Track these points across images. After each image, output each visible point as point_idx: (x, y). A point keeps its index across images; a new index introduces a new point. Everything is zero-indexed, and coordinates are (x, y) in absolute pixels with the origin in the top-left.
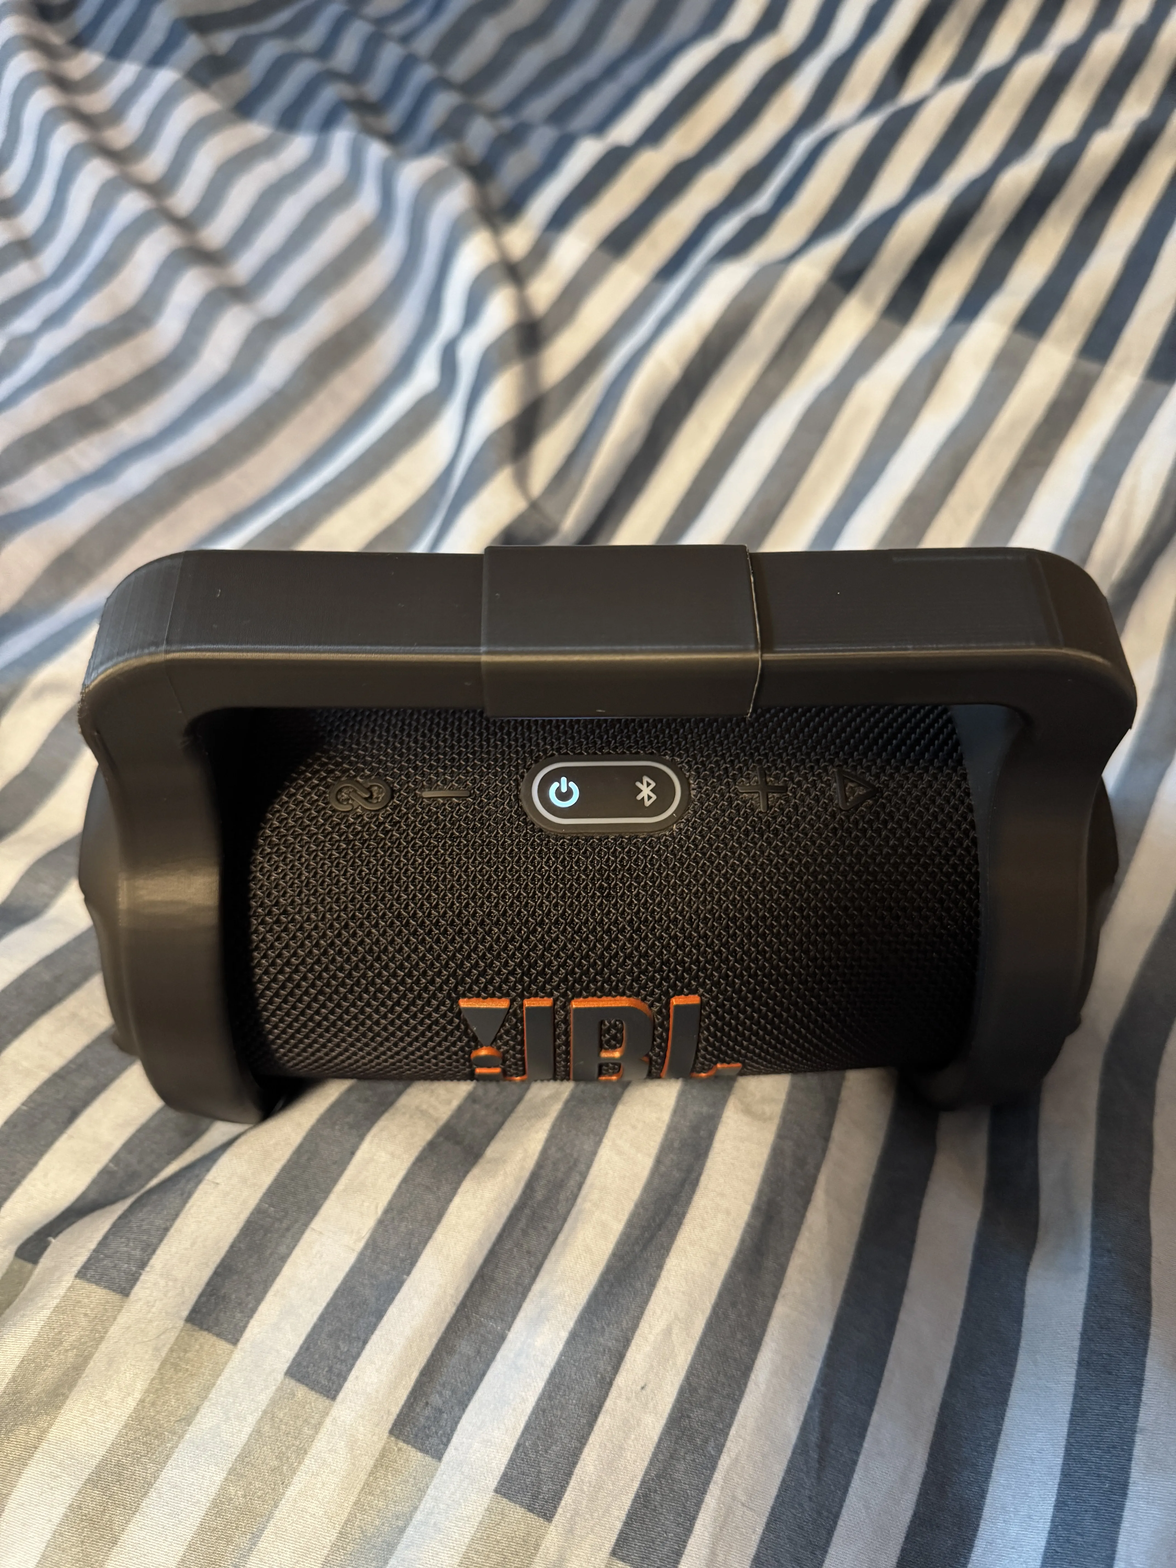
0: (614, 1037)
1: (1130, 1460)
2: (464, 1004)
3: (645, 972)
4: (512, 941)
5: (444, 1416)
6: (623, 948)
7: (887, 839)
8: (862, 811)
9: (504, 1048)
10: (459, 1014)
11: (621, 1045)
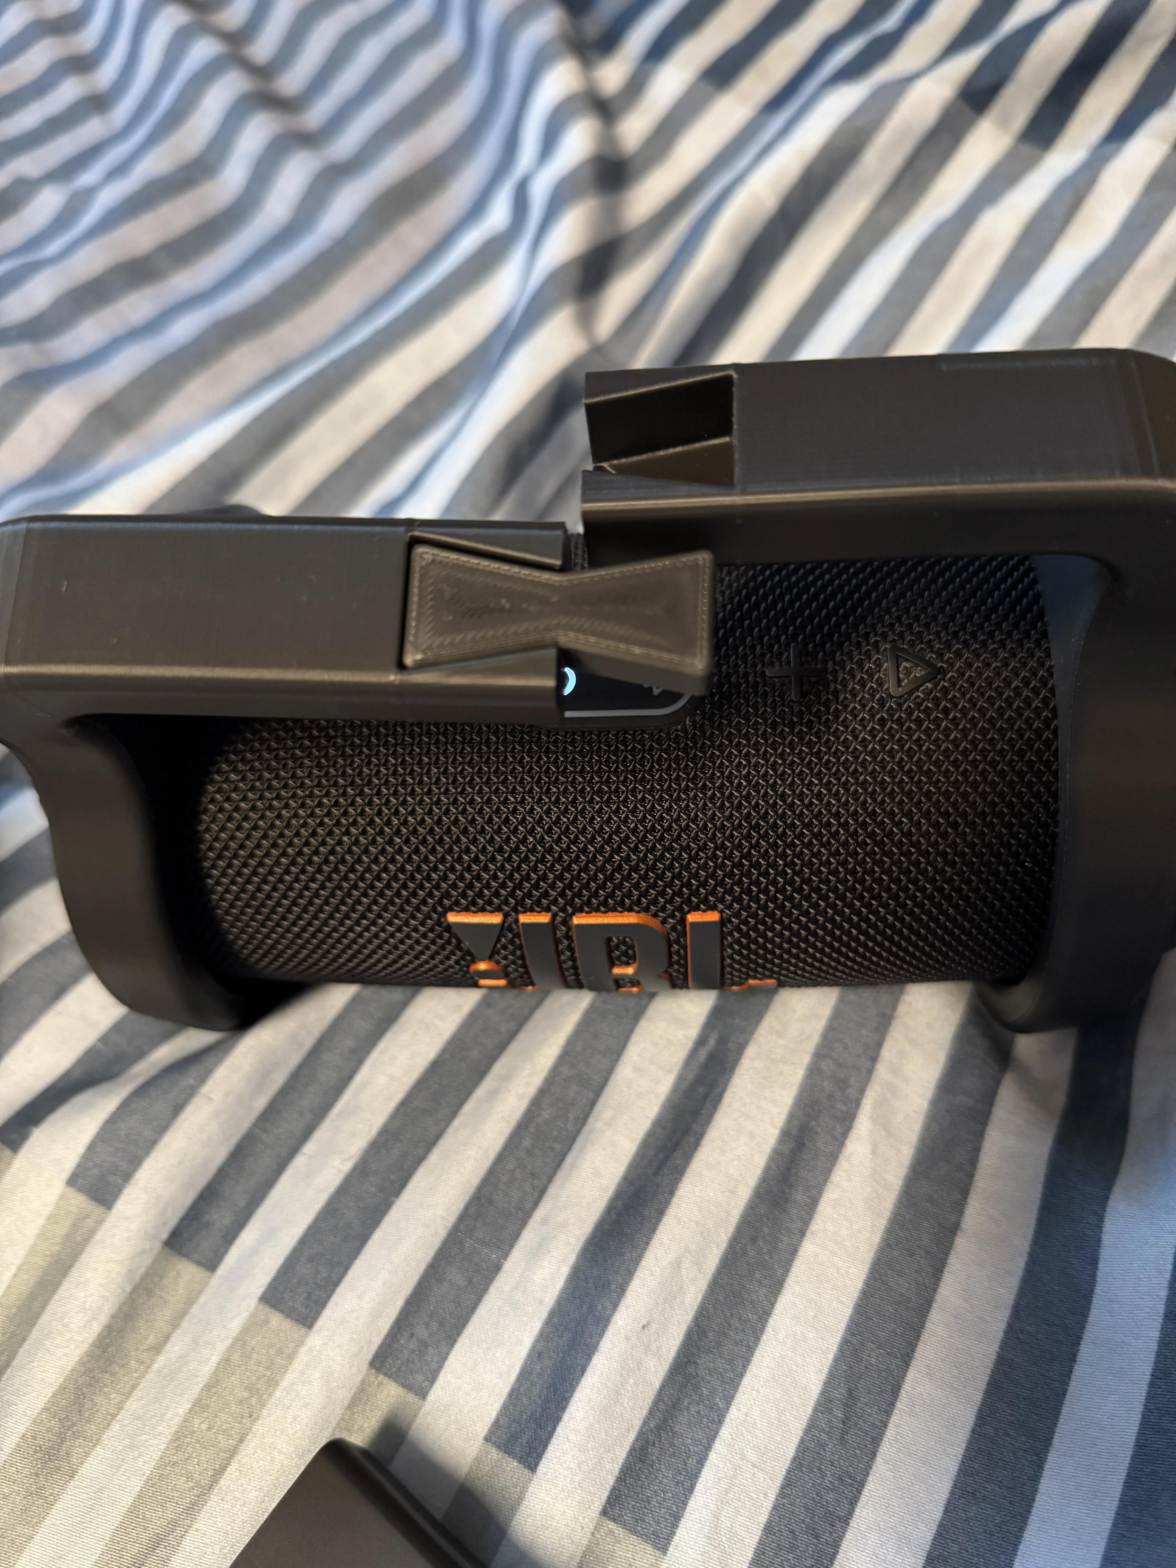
0: (625, 954)
2: (453, 918)
3: (654, 886)
4: (500, 850)
5: (430, 1350)
6: (628, 859)
7: (947, 732)
8: (918, 697)
9: (504, 962)
10: (449, 928)
11: (633, 961)
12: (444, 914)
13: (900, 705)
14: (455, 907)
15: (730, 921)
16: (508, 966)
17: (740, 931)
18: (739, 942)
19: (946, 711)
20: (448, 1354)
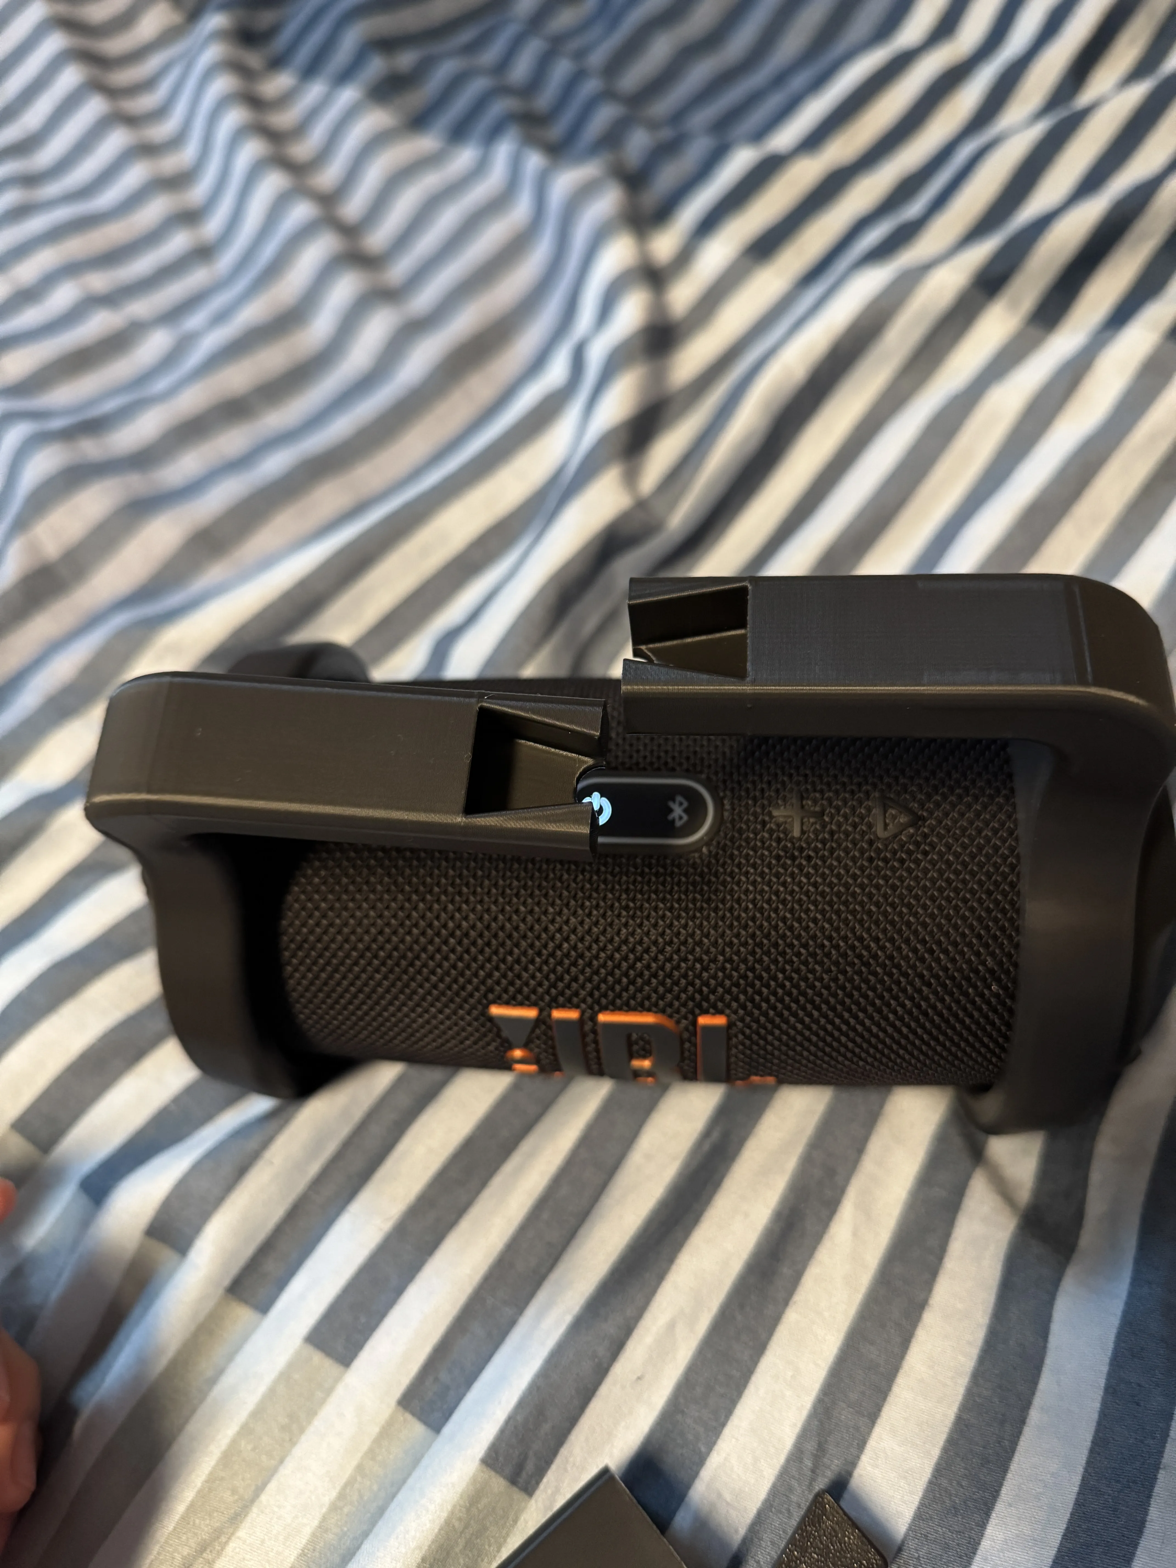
0: (643, 1049)
1: (1149, 1497)
2: (496, 1010)
3: (670, 991)
4: (539, 954)
5: (450, 1392)
6: (648, 967)
7: (926, 871)
8: (901, 840)
9: (537, 1050)
10: (491, 1019)
11: (651, 1055)
12: (487, 1007)
13: (886, 846)
14: (499, 1001)
15: (735, 1024)
16: (540, 1053)
17: (743, 1033)
18: (743, 1044)
19: (926, 853)
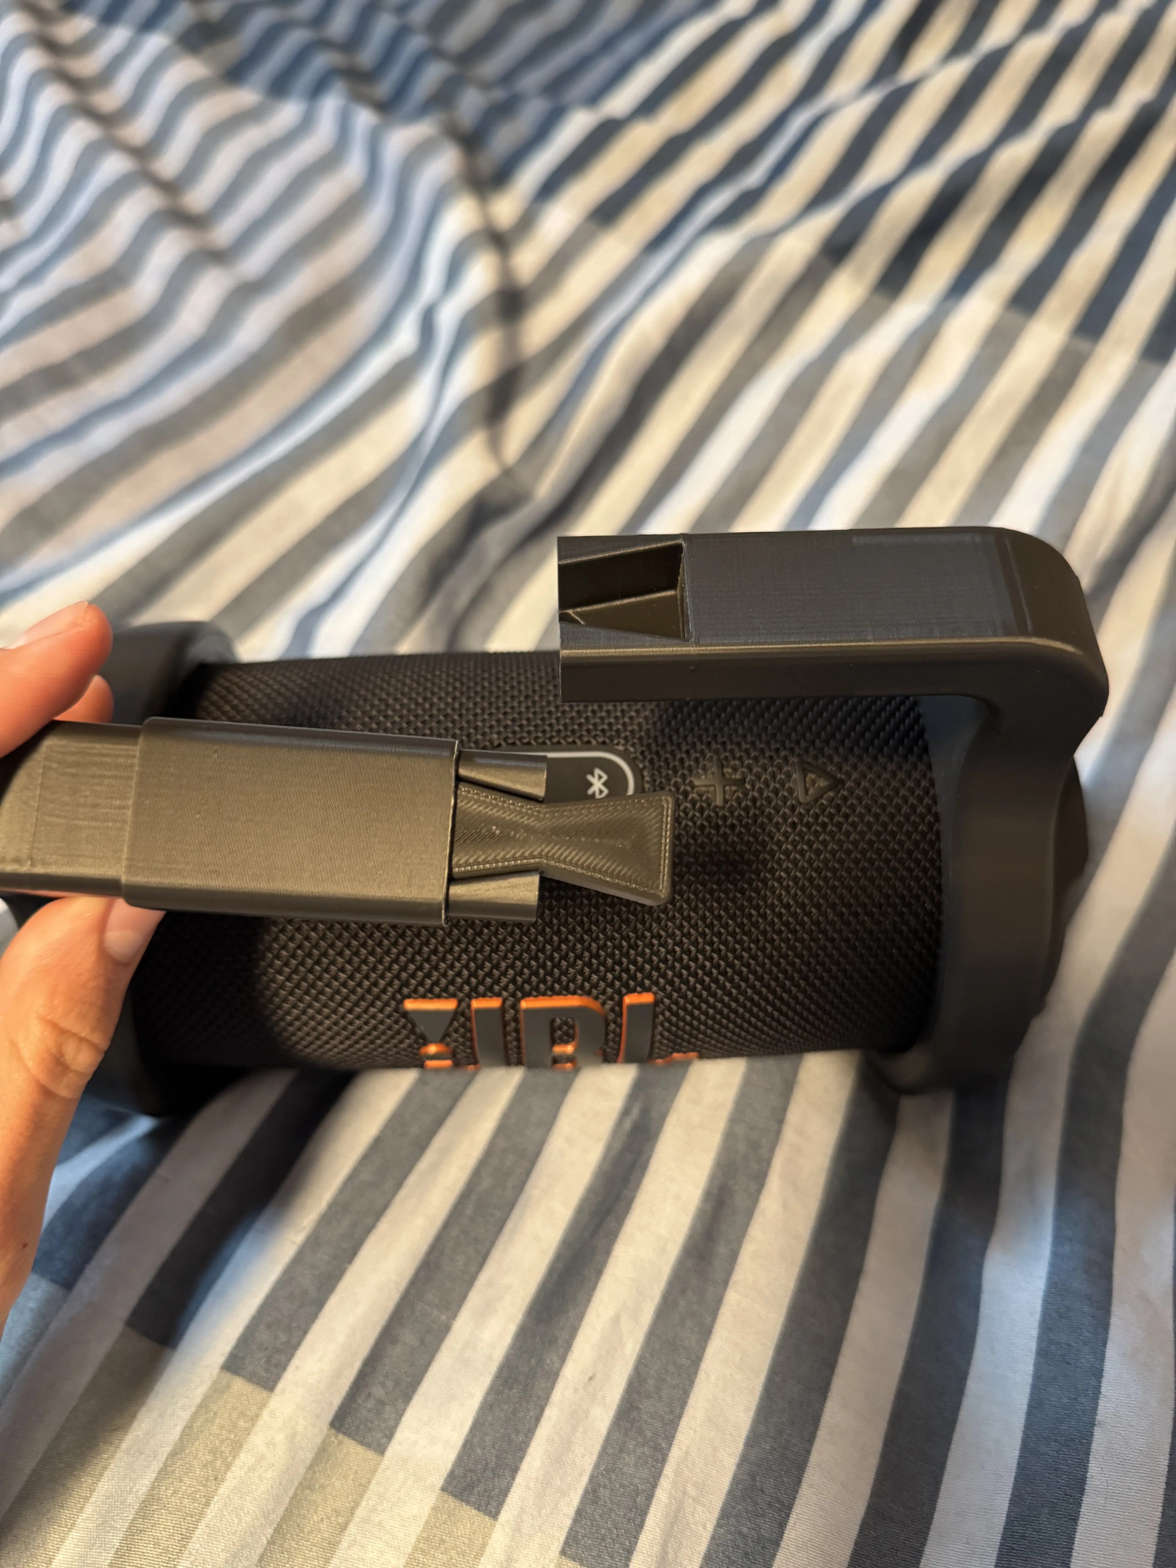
0: (567, 1034)
2: (410, 1005)
3: (596, 972)
4: (458, 943)
5: (388, 1408)
6: (573, 949)
7: (848, 834)
8: (822, 804)
9: (453, 1044)
10: (405, 1014)
11: (573, 1040)
12: (401, 1002)
13: (808, 811)
14: (414, 994)
15: (662, 1002)
17: (670, 1010)
18: (669, 1021)
19: (847, 816)
20: (404, 1411)
